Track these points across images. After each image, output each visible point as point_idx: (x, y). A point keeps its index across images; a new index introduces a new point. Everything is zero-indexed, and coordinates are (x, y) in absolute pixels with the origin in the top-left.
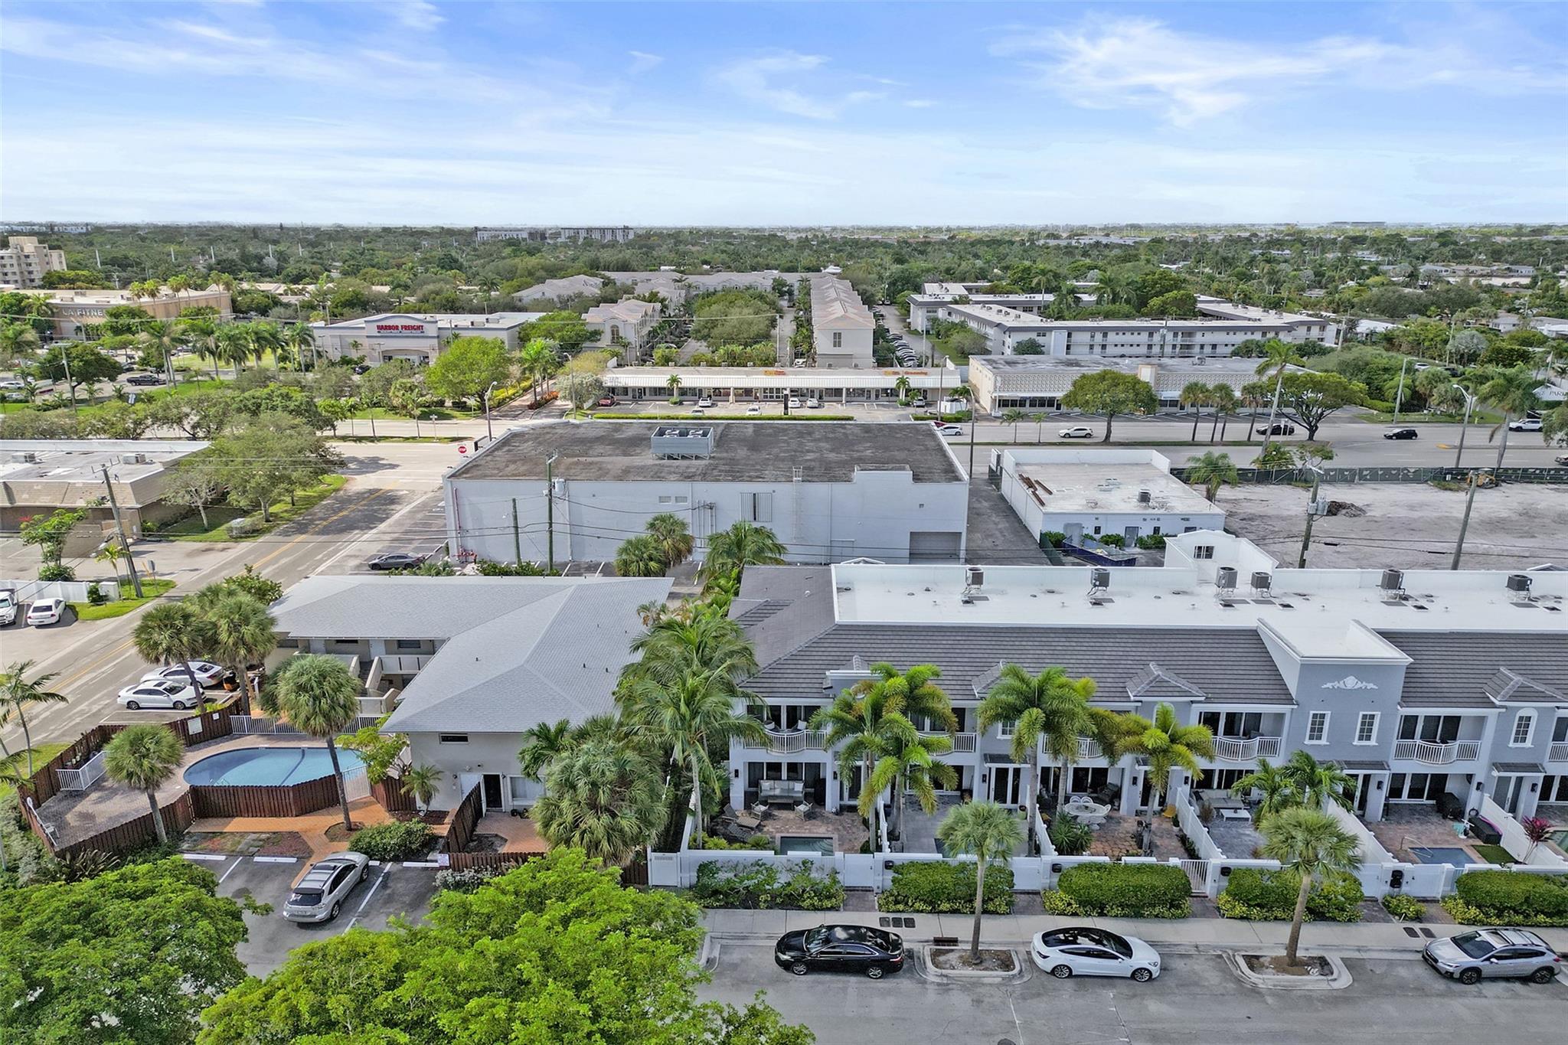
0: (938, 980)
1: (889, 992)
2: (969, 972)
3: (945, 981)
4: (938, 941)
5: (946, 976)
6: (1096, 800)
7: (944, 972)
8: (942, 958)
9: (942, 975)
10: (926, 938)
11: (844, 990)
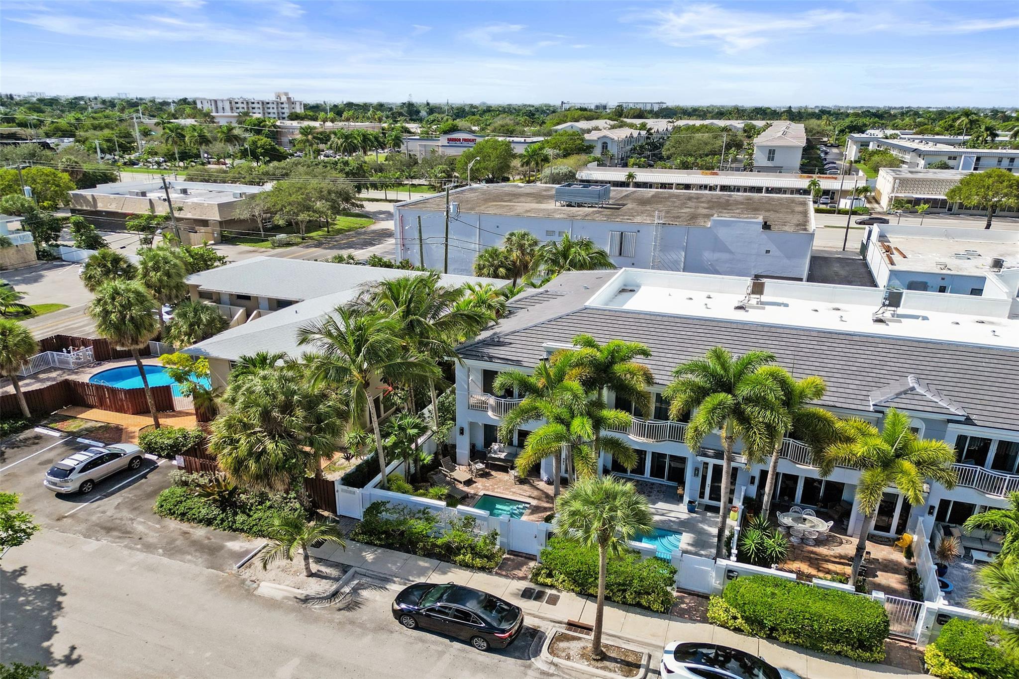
0: (545, 667)
1: (484, 668)
2: (583, 666)
3: (552, 670)
4: (571, 625)
5: (556, 665)
6: (819, 514)
7: (556, 660)
8: (563, 645)
9: (552, 663)
10: (560, 619)
11: (441, 654)
